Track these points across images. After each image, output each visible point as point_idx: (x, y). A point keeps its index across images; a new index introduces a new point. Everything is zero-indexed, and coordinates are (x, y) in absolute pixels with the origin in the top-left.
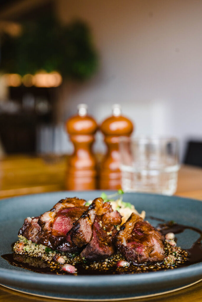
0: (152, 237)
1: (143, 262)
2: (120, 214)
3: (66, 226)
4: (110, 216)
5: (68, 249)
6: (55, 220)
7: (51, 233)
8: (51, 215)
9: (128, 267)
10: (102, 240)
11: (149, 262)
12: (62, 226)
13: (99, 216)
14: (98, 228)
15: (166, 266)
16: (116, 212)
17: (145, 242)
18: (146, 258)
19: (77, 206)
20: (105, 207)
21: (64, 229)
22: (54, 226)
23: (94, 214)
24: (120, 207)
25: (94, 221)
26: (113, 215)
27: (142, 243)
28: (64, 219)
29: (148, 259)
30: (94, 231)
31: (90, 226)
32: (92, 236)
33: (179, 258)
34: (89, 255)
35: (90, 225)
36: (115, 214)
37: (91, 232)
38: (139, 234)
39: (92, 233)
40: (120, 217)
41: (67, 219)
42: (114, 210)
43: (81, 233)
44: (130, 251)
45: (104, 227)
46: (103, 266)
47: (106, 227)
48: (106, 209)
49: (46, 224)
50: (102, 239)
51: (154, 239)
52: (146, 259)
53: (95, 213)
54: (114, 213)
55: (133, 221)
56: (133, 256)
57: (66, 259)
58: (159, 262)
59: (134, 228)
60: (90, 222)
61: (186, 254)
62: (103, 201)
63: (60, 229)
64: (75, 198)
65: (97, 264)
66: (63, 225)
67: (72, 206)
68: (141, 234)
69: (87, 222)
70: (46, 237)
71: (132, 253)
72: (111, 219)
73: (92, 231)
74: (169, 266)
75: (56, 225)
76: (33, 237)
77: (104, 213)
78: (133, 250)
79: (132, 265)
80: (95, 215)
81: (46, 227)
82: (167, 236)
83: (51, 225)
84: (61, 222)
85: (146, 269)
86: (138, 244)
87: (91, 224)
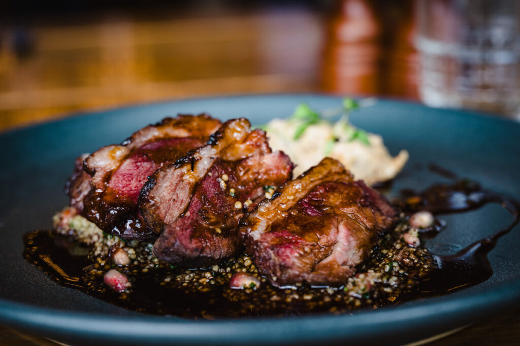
0: (338, 223)
1: (291, 281)
2: (289, 160)
3: (140, 181)
4: (262, 162)
5: (136, 235)
6: (119, 167)
7: (101, 195)
8: (114, 155)
9: (254, 291)
10: (213, 220)
11: (304, 282)
12: (130, 181)
13: (229, 162)
14: (212, 191)
15: (346, 298)
16: (278, 153)
17: (312, 234)
18: (297, 273)
19: (197, 134)
20: (248, 143)
21: (133, 189)
22: (114, 178)
23: (211, 158)
24: (337, 140)
25: (206, 176)
26: (269, 160)
27: (302, 235)
28: (139, 164)
29: (302, 277)
30: (196, 199)
31: (188, 187)
32: (185, 211)
33: (393, 281)
34: (163, 254)
35: (189, 183)
36: (276, 158)
37: (187, 201)
38: (310, 213)
39: (190, 203)
40: (288, 167)
41: (146, 165)
42: (274, 150)
43: (152, 202)
44: (264, 254)
45: (232, 190)
46: (201, 281)
47: (236, 189)
48: (251, 147)
49: (97, 174)
50: (212, 217)
51: (342, 228)
52: (298, 276)
53: (216, 154)
54: (274, 157)
55: (312, 179)
56: (269, 266)
57: (133, 257)
58: (332, 285)
59: (305, 197)
60: (193, 177)
61: (424, 268)
62: (250, 126)
63: (123, 187)
64: (201, 116)
65: (192, 275)
66: (134, 180)
67: (182, 133)
68: (315, 212)
69: (182, 175)
70: (92, 203)
71: (267, 258)
72: (263, 170)
73: (191, 199)
74: (351, 299)
75: (117, 177)
76: (78, 199)
77: (244, 157)
78: (271, 252)
79: (268, 287)
80: (212, 160)
81: (95, 181)
82: (414, 219)
83: (108, 177)
84: (130, 172)
85: (294, 299)
86: (290, 238)
87: (192, 180)
